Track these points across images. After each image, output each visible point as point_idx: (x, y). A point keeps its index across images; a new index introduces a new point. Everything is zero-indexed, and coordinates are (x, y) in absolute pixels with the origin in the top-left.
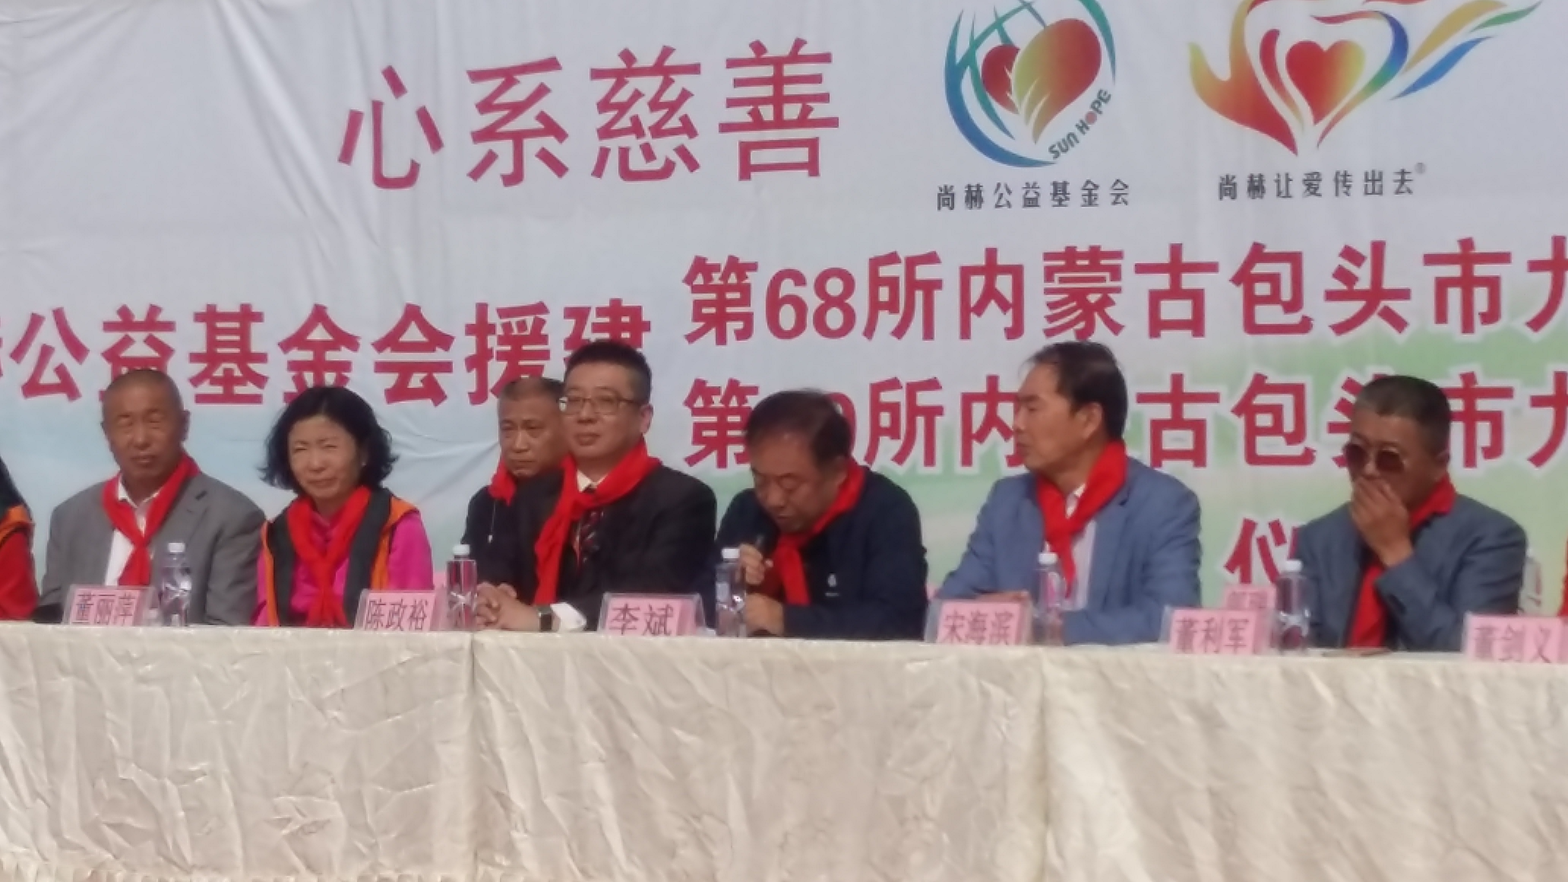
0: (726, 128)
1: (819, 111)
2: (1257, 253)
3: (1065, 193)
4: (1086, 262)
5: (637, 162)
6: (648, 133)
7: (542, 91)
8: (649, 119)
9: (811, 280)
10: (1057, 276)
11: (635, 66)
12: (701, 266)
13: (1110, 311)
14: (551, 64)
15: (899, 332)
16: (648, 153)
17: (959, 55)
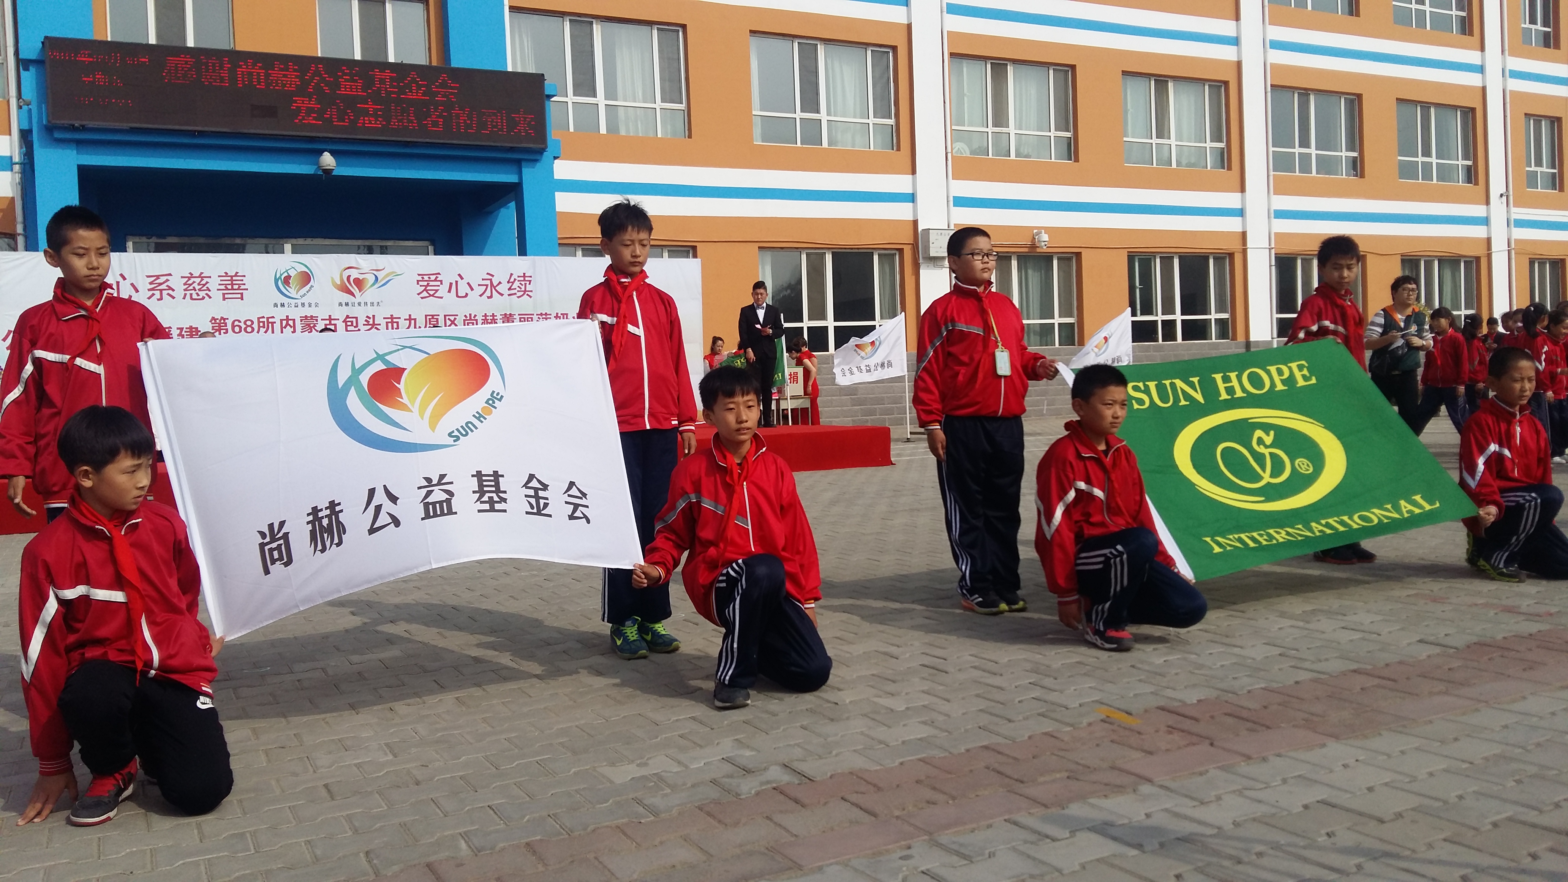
0: (218, 290)
1: (243, 287)
2: (348, 317)
3: (304, 305)
4: (310, 319)
5: (195, 296)
6: (197, 290)
7: (167, 280)
8: (197, 287)
9: (243, 321)
10: (303, 321)
11: (193, 276)
12: (213, 318)
14: (170, 275)
15: (266, 332)
16: (198, 295)
17: (278, 276)
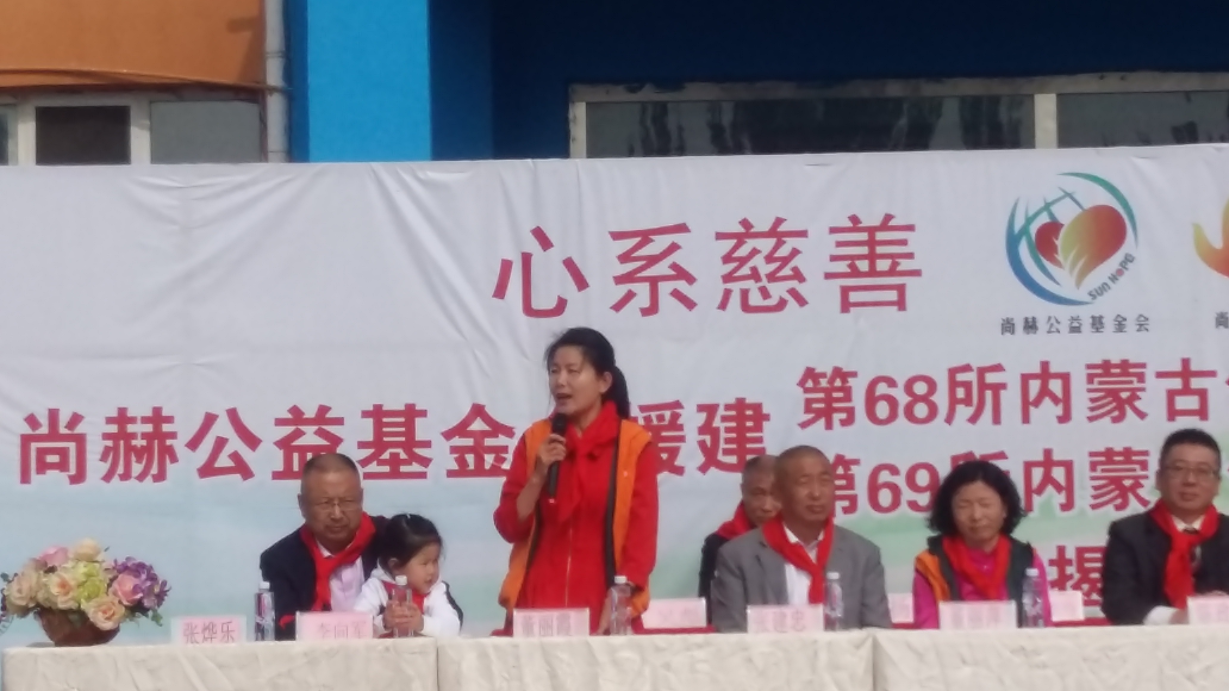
0: (829, 276)
1: (905, 265)
3: (1101, 323)
4: (1118, 371)
5: (755, 299)
6: (764, 279)
7: (674, 248)
8: (765, 269)
9: (901, 383)
10: (1096, 380)
11: (752, 230)
12: (810, 374)
13: (1137, 404)
14: (682, 228)
15: (973, 419)
16: (765, 293)
17: (1017, 227)
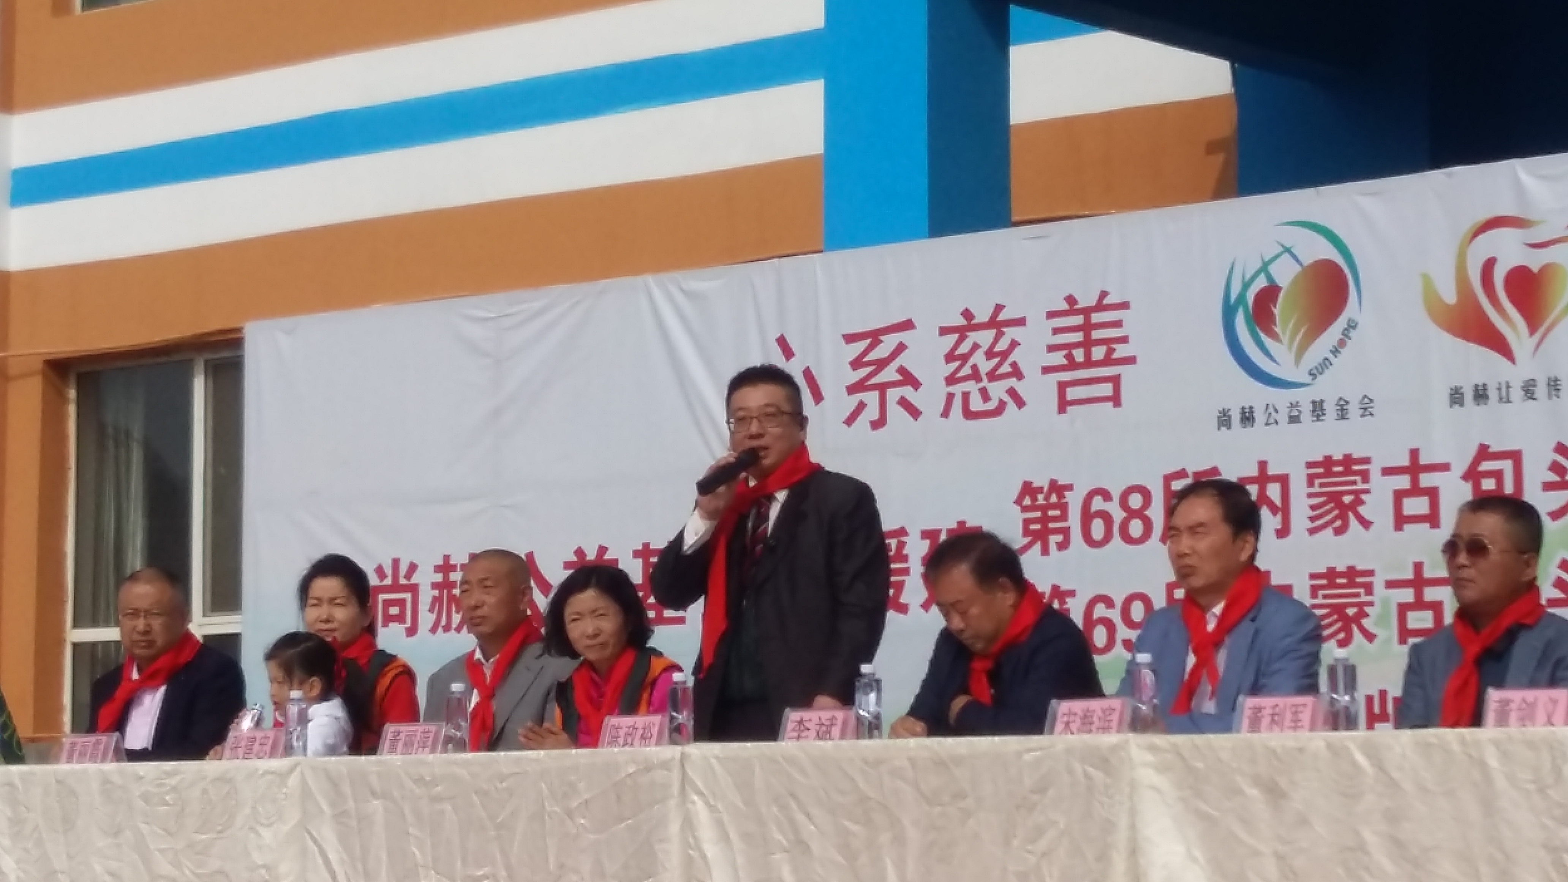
0: (1046, 370)
1: (1120, 351)
2: (1484, 453)
3: (1322, 410)
4: (1340, 469)
5: (976, 404)
6: (984, 378)
7: (901, 348)
8: (985, 366)
9: (1116, 495)
10: (1317, 481)
11: (974, 322)
12: (1028, 489)
13: (1361, 510)
14: (907, 325)
16: (985, 395)
17: (1233, 296)
